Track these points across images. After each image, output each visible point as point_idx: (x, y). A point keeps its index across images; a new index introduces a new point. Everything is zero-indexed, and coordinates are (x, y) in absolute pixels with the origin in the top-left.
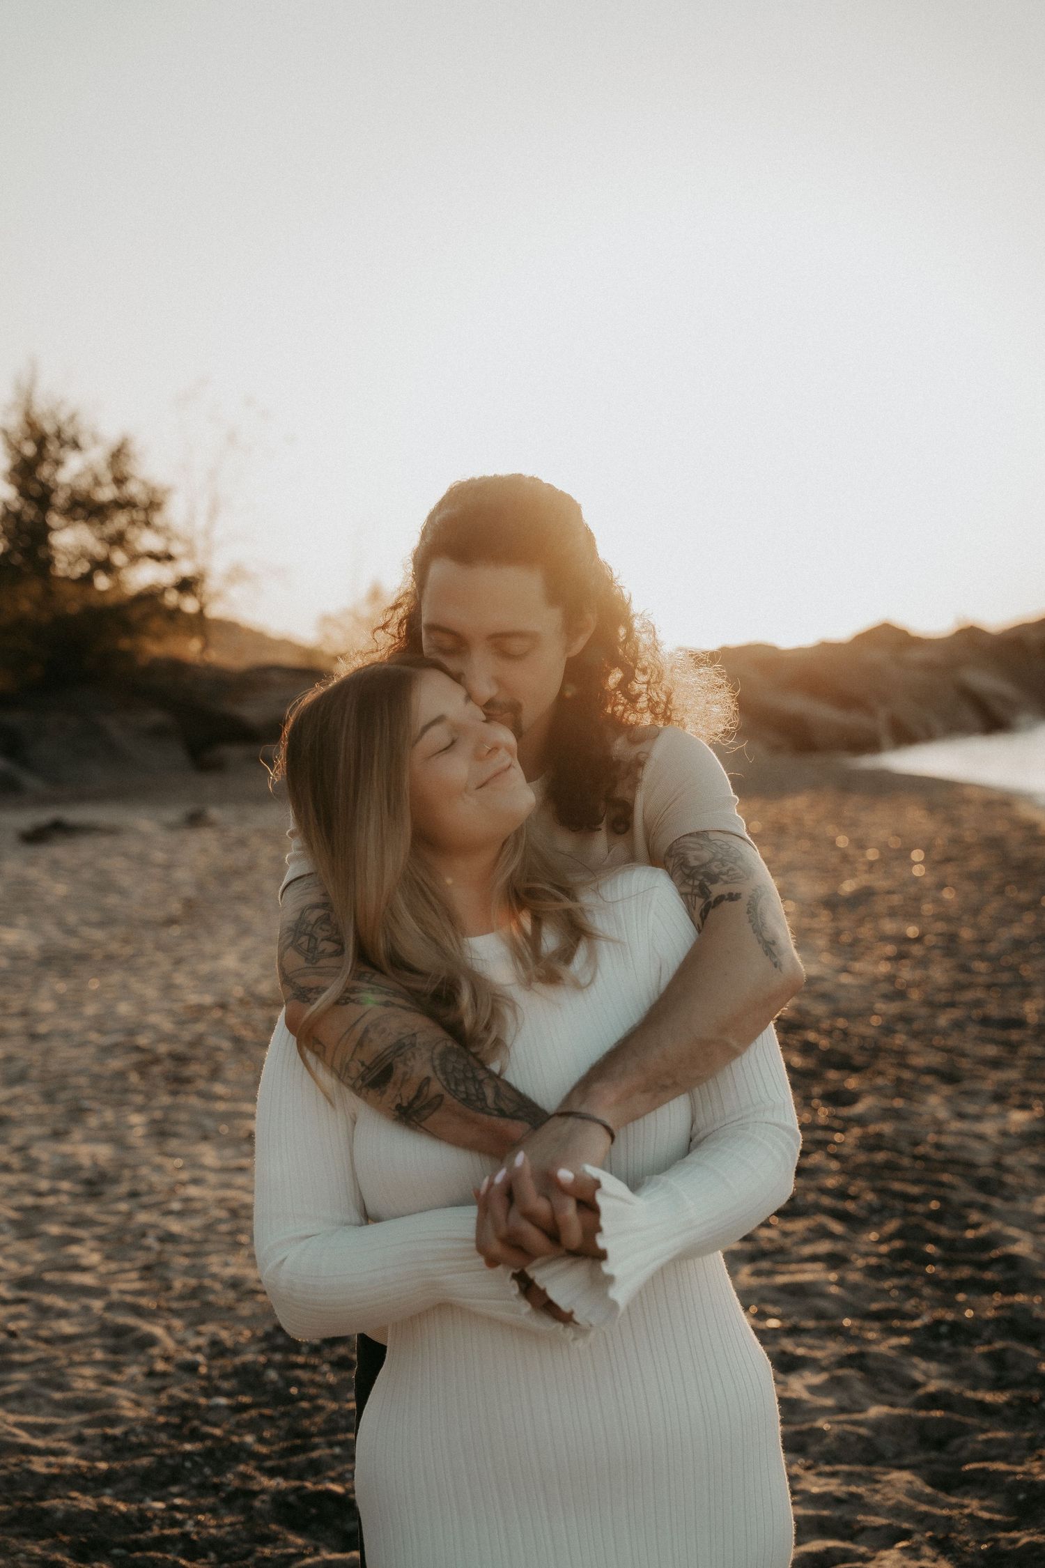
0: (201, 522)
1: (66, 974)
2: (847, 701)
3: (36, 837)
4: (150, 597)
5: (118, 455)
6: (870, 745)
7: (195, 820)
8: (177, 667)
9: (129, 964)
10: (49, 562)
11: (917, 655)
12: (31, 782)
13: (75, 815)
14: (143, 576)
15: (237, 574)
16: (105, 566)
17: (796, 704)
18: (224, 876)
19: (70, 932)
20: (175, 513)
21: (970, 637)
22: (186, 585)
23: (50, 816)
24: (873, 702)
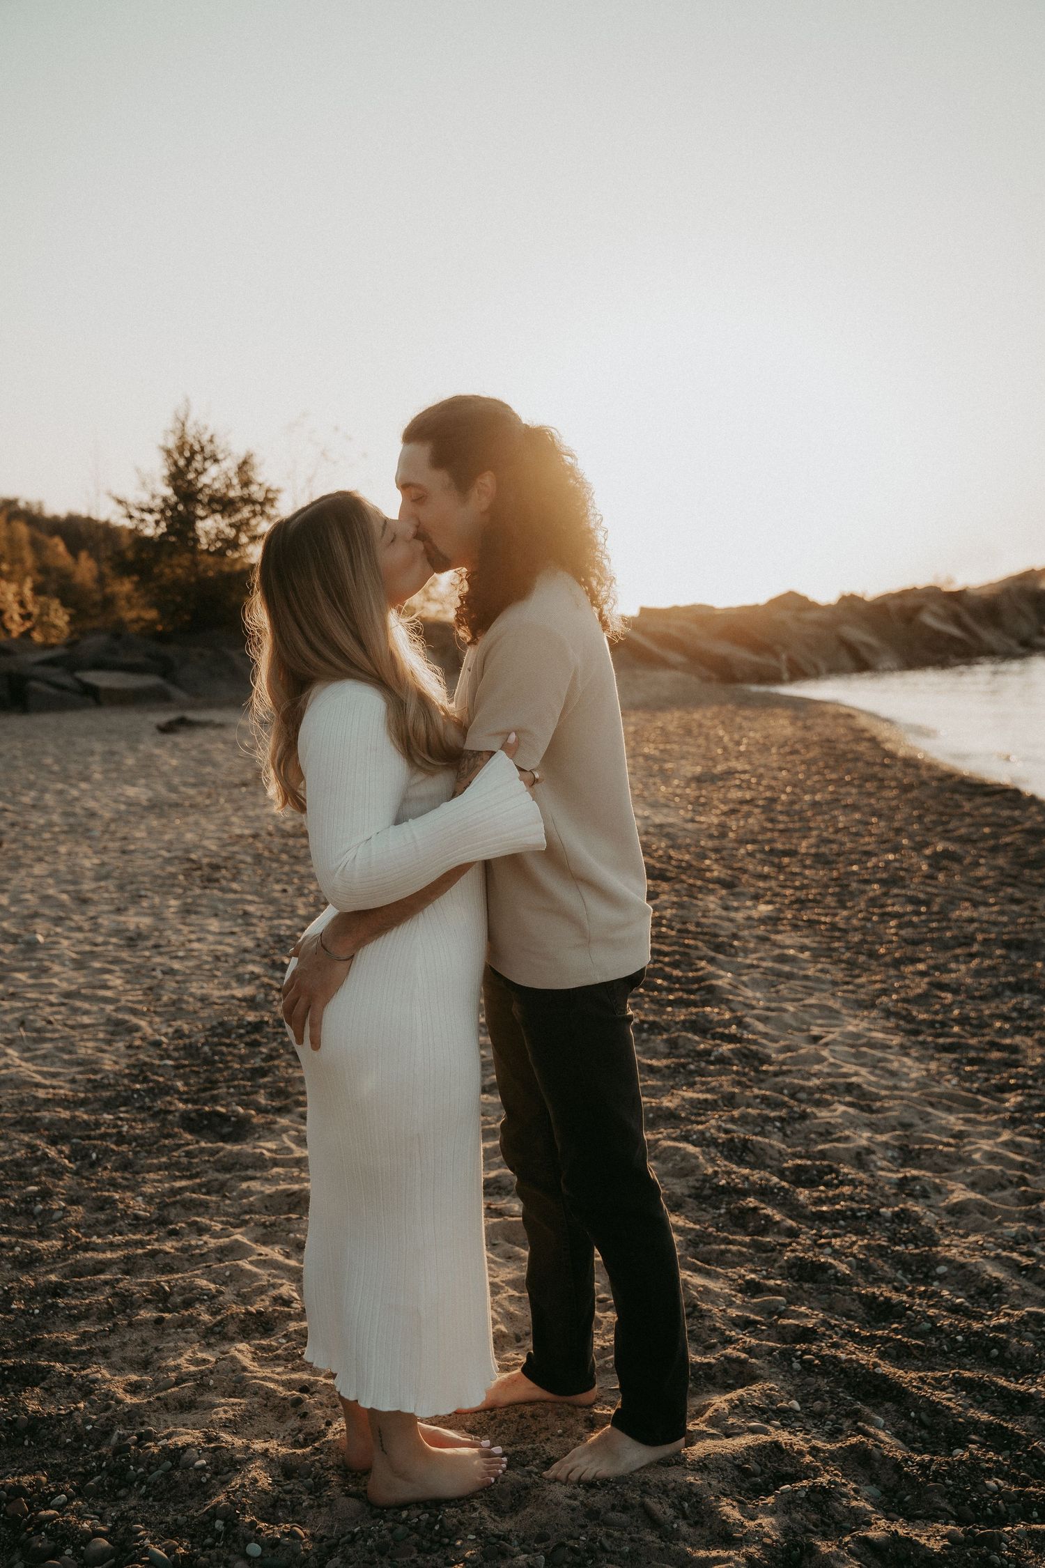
2: (759, 647)
3: (163, 729)
5: (245, 463)
10: (196, 540)
11: (813, 616)
13: (191, 715)
16: (234, 544)
17: (723, 649)
21: (850, 603)
23: (172, 716)
24: (778, 648)
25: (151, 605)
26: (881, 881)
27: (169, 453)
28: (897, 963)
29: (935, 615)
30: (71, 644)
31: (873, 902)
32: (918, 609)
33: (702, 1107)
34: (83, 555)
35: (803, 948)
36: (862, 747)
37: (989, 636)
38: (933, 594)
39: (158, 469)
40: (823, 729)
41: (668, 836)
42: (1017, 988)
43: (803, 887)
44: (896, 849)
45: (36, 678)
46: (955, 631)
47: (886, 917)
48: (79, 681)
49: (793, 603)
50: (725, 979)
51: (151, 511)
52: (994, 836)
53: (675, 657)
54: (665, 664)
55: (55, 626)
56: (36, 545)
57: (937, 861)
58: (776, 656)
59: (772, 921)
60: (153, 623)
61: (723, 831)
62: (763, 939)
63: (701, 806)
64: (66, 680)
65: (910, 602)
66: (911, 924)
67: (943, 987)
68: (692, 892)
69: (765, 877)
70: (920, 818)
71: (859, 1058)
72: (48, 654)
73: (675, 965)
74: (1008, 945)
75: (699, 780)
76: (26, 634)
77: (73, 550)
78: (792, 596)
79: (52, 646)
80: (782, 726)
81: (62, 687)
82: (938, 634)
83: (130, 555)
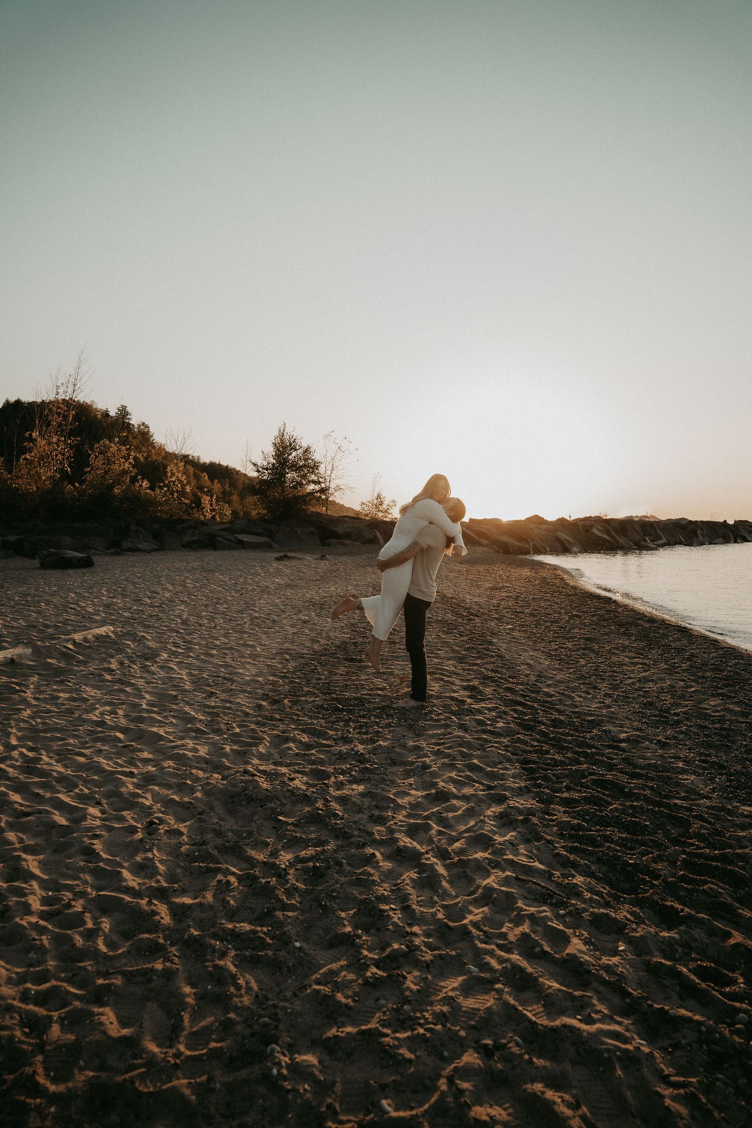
0: (329, 472)
1: (292, 588)
2: (521, 539)
3: (278, 559)
4: (312, 493)
5: (307, 451)
6: (528, 553)
7: (323, 557)
8: (319, 514)
9: (307, 588)
10: (285, 482)
11: (545, 527)
12: (275, 546)
13: (289, 554)
14: (311, 487)
15: (338, 488)
16: (301, 484)
17: (505, 539)
18: (331, 571)
19: (292, 580)
20: (322, 469)
21: (562, 521)
22: (323, 491)
23: (282, 554)
24: (529, 540)
25: (264, 509)
26: (550, 622)
27: (275, 444)
28: (550, 642)
29: (598, 529)
30: (231, 522)
31: (547, 627)
32: (591, 526)
33: (484, 664)
34: (216, 481)
35: (521, 637)
36: (557, 581)
37: (622, 540)
38: (598, 520)
39: (270, 450)
40: (544, 573)
41: (479, 605)
42: (585, 649)
43: (524, 622)
44: (560, 613)
45: (218, 536)
46: (607, 537)
47: (549, 631)
48: (236, 538)
49: (537, 520)
50: (495, 641)
51: (267, 469)
52: (595, 611)
53: (485, 542)
54: (480, 544)
55: (226, 515)
56: (195, 475)
57: (571, 617)
58: (529, 544)
59: (512, 629)
60: (264, 515)
61: (499, 605)
62: (509, 634)
63: (491, 597)
64: (231, 537)
65: (588, 523)
66: (558, 633)
67: (562, 648)
68: (486, 620)
69: (512, 618)
70: (571, 605)
71: (532, 659)
72: (224, 526)
73: (480, 636)
74: (586, 639)
75: (491, 589)
76: (213, 517)
77: (212, 479)
78: (536, 516)
79: (225, 523)
80: (526, 572)
81: (229, 540)
82: (599, 538)
83: (257, 487)
